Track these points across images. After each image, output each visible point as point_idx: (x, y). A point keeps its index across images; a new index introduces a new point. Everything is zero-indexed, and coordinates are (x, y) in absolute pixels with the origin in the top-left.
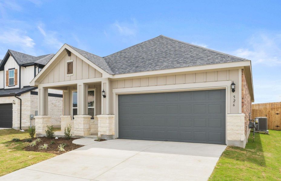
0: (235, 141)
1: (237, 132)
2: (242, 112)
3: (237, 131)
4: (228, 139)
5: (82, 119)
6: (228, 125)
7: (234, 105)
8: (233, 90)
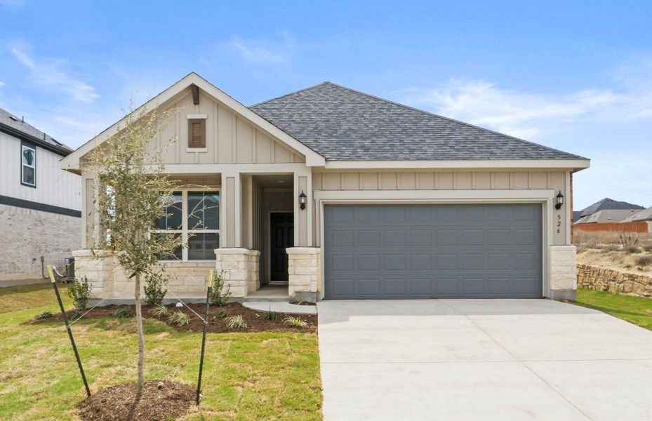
0: (564, 291)
1: (567, 276)
2: (572, 242)
3: (567, 273)
4: (553, 288)
5: (243, 258)
6: (552, 264)
7: (558, 231)
8: (558, 206)
